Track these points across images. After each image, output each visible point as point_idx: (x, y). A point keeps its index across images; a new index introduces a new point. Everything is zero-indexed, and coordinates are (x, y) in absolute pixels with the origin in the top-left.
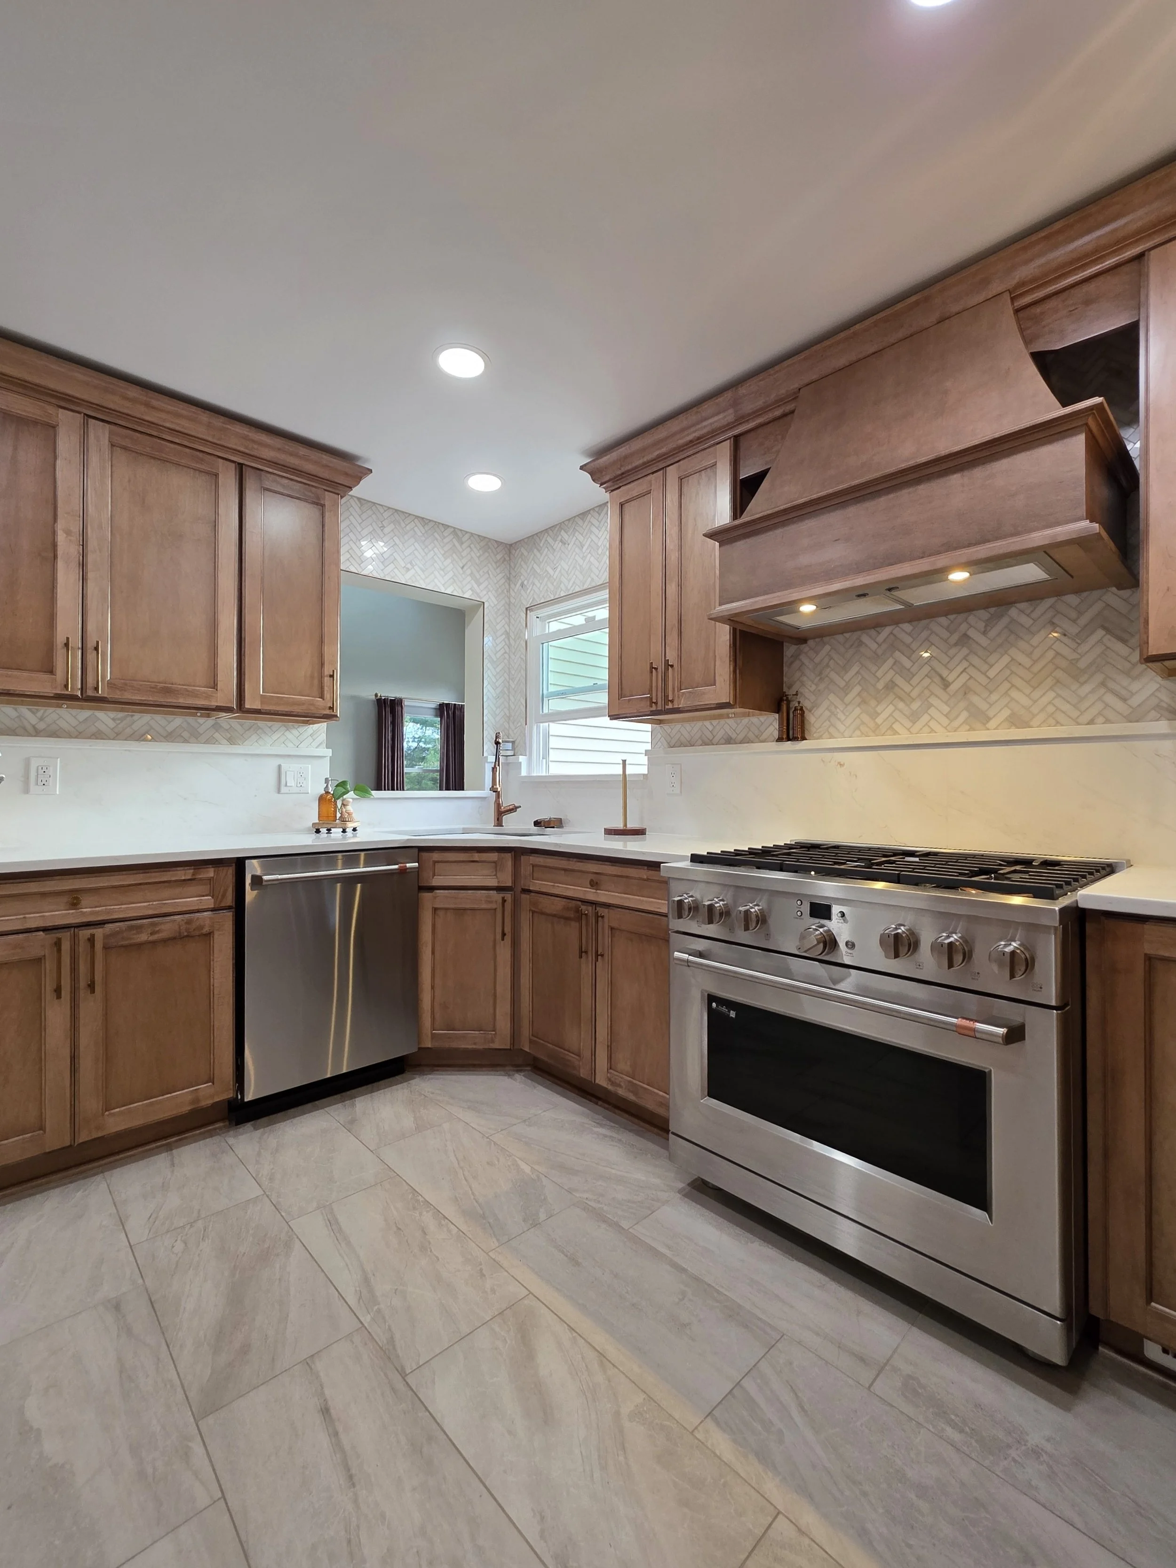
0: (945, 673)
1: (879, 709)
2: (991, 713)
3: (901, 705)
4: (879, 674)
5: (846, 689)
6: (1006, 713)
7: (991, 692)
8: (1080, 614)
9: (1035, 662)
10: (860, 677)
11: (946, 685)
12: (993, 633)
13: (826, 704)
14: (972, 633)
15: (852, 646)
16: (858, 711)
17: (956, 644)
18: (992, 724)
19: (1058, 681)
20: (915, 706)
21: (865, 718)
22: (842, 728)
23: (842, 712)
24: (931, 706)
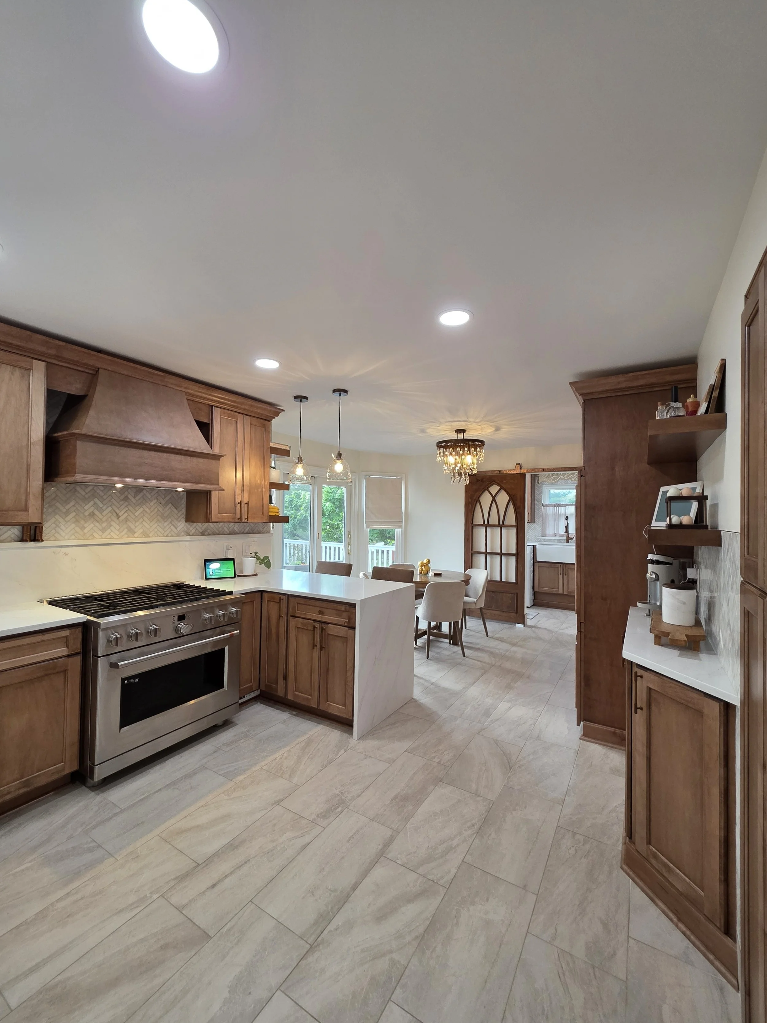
0: (118, 512)
1: (86, 525)
2: (136, 530)
3: (97, 524)
4: (86, 508)
5: (67, 513)
6: (141, 530)
7: (136, 522)
8: (165, 497)
9: (151, 512)
10: (75, 508)
11: (118, 517)
12: (137, 498)
13: (53, 520)
14: (129, 496)
15: (71, 490)
16: (73, 525)
17: (123, 500)
18: (136, 535)
19: (158, 520)
20: (104, 525)
21: (77, 529)
22: (63, 534)
23: (64, 525)
24: (111, 525)
